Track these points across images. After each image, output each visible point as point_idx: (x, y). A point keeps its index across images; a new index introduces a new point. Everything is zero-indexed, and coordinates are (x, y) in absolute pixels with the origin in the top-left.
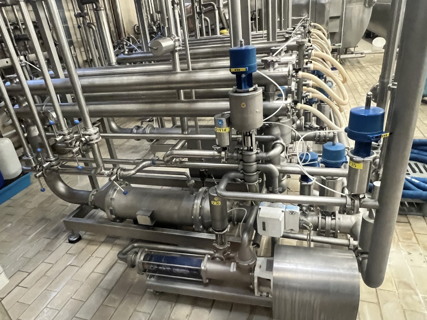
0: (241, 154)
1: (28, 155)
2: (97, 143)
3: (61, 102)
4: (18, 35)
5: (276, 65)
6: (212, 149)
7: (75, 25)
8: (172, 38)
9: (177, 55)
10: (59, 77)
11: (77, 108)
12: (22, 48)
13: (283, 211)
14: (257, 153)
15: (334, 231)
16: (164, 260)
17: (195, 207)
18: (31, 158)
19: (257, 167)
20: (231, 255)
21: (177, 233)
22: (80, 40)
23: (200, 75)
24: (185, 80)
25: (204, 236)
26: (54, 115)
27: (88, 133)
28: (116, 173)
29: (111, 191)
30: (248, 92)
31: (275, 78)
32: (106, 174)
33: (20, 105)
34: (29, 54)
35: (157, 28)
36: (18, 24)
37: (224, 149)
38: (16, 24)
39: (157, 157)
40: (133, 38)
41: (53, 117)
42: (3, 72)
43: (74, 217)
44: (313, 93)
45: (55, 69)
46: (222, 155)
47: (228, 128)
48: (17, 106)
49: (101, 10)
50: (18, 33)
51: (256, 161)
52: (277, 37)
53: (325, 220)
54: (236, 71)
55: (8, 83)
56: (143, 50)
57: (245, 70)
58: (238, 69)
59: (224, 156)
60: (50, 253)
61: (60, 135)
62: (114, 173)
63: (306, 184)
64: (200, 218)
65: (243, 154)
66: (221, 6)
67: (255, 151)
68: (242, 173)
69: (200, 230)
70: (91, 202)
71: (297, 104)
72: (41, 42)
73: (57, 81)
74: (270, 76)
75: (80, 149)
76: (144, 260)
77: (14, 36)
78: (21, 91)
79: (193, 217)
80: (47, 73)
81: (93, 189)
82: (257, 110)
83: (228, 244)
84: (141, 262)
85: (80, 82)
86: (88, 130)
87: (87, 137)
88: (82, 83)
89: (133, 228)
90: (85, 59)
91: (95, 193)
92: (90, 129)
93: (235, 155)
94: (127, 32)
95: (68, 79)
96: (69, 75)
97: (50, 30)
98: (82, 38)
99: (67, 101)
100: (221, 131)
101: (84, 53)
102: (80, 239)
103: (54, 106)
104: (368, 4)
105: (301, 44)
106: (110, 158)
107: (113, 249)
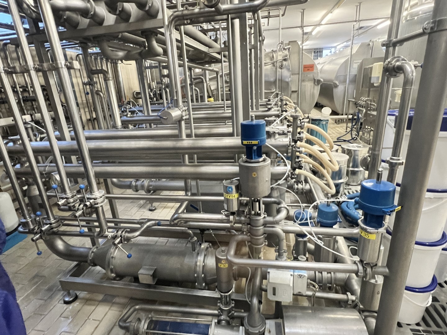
0: (249, 218)
1: (26, 217)
2: (102, 206)
3: (66, 163)
4: (26, 97)
5: (277, 136)
6: (221, 213)
7: (81, 90)
8: (180, 108)
9: (183, 123)
10: (65, 140)
11: (82, 169)
12: (29, 108)
13: (291, 275)
14: (265, 217)
15: (330, 285)
16: (170, 327)
17: (198, 264)
18: (29, 220)
19: (264, 230)
20: (235, 314)
21: (180, 291)
22: (85, 102)
23: (206, 142)
24: (193, 146)
25: (207, 293)
26: (58, 177)
27: (93, 197)
28: (121, 236)
29: (113, 248)
30: (259, 162)
31: (277, 147)
32: (110, 237)
33: (22, 165)
34: (36, 113)
35: (153, 94)
36: (27, 87)
37: (233, 214)
38: (25, 87)
39: (154, 207)
40: (133, 102)
41: (56, 179)
42: (8, 129)
43: (71, 276)
44: (304, 158)
45: (61, 130)
46: (230, 220)
47: (236, 194)
48: (18, 166)
49: (109, 80)
50: (26, 94)
51: (263, 225)
52: (259, 107)
53: (321, 274)
54: (249, 143)
55: (11, 144)
56: (144, 113)
57: (257, 143)
58: (251, 141)
59: (232, 220)
60: (43, 316)
61: (63, 198)
62: (118, 235)
63: (302, 240)
64: (203, 275)
65: (251, 218)
66: (208, 80)
67: (263, 216)
68: (249, 236)
69: (203, 288)
70: (90, 260)
71: (295, 170)
72: (47, 103)
73: (63, 144)
74: (271, 145)
75: (83, 212)
76: (147, 329)
77: (22, 98)
78: (24, 152)
79: (196, 275)
80: (53, 134)
81: (93, 246)
82: (267, 179)
83: (233, 303)
84: (144, 332)
85: (88, 146)
86: (93, 194)
87: (91, 201)
88: (89, 146)
89: (134, 287)
90: (89, 117)
91: (95, 250)
92: (95, 192)
93: (243, 218)
94: (127, 96)
95: (75, 142)
96: (76, 138)
97: (58, 93)
98: (87, 100)
99: (71, 162)
100: (231, 197)
101: (88, 114)
102: (76, 298)
103: (57, 166)
104: (317, 83)
105: (296, 117)
106: (112, 217)
107: (111, 309)
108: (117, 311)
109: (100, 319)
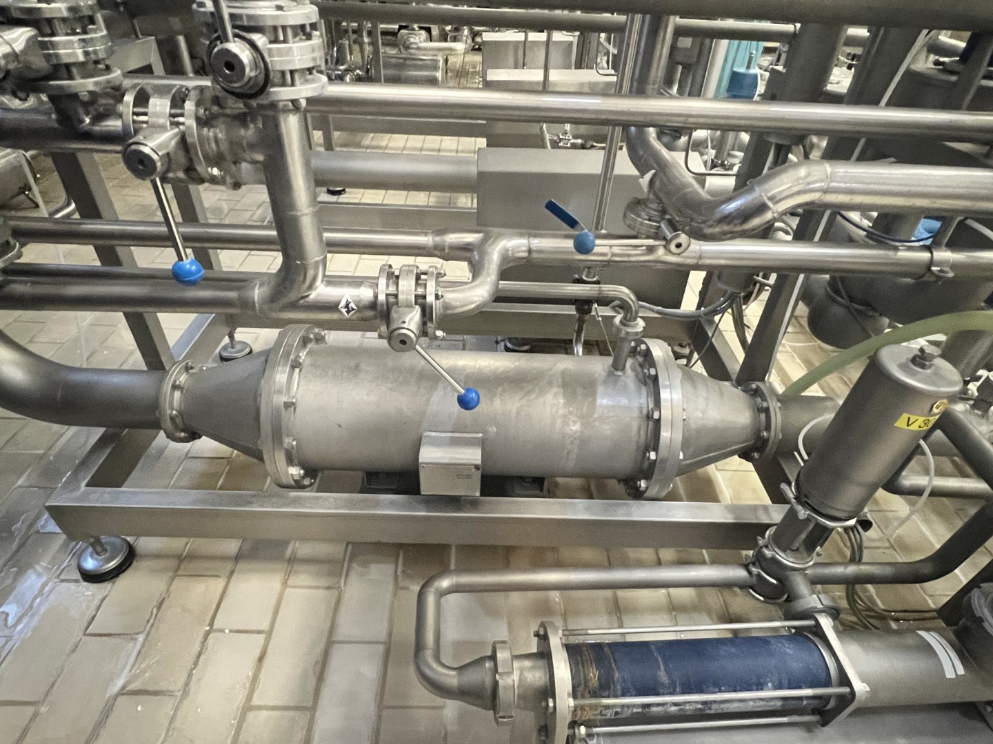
17: (666, 414)
29: (284, 372)
43: (93, 483)
64: (682, 455)
70: (172, 418)
91: (182, 379)
107: (290, 582)
108: (317, 587)
109: (265, 626)
